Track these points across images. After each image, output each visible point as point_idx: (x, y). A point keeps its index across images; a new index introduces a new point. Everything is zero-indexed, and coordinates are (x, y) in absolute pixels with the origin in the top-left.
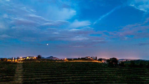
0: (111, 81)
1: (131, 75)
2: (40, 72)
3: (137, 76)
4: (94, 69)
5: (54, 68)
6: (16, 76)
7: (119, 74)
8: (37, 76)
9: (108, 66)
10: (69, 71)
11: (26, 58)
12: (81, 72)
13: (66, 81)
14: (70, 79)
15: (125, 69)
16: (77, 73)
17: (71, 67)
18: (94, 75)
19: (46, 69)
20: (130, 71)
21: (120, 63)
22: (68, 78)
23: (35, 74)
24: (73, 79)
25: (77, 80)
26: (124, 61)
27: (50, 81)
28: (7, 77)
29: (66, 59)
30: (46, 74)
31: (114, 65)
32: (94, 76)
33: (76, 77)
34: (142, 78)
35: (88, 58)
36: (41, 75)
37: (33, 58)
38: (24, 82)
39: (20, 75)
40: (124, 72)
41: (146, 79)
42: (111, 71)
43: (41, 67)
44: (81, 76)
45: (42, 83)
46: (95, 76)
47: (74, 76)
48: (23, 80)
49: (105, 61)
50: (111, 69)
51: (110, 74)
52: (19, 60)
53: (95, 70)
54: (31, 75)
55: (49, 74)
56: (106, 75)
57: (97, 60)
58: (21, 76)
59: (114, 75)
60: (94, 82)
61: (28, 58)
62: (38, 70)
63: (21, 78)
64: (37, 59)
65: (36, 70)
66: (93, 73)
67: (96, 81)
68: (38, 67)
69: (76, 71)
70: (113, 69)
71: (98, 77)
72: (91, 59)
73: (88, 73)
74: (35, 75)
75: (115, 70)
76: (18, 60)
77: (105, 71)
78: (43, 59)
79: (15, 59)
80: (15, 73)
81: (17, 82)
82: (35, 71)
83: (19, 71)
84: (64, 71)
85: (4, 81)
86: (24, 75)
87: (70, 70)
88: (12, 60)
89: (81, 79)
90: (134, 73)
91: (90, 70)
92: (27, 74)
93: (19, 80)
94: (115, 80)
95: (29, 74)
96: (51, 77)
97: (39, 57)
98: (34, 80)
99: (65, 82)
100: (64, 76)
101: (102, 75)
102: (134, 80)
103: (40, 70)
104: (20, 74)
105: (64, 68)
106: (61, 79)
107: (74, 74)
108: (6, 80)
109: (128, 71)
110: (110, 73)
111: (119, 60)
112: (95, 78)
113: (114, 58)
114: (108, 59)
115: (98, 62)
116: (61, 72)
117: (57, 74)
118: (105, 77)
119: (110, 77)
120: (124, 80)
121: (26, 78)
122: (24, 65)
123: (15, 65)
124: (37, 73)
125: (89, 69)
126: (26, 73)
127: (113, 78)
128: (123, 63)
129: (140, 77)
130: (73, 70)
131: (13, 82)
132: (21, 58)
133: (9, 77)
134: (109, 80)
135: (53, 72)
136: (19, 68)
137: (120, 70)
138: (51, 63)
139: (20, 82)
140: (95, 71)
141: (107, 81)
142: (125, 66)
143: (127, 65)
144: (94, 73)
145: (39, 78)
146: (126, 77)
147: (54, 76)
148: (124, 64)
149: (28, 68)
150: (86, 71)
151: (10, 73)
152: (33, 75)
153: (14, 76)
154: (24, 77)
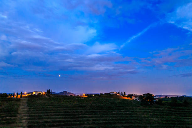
0: (145, 125)
1: (173, 117)
2: (50, 112)
3: (181, 118)
4: (122, 108)
5: (69, 107)
6: (19, 117)
7: (156, 115)
8: (46, 117)
9: (141, 105)
10: (88, 110)
11: (32, 93)
12: (104, 112)
13: (84, 124)
14: (90, 121)
15: (164, 109)
16: (98, 113)
17: (91, 105)
18: (122, 117)
19: (58, 107)
20: (170, 112)
21: (158, 100)
22: (87, 120)
23: (43, 114)
24: (93, 122)
26: (162, 98)
27: (63, 123)
28: (8, 118)
29: (84, 95)
30: (58, 115)
31: (149, 103)
33: (98, 118)
34: (187, 120)
35: (114, 93)
37: (41, 93)
38: (29, 125)
39: (24, 116)
40: (162, 112)
42: (145, 112)
43: (52, 105)
44: (105, 118)
45: (53, 126)
46: (124, 118)
47: (95, 117)
48: (29, 122)
49: (136, 98)
50: (145, 108)
51: (143, 116)
52: (23, 95)
53: (123, 110)
54: (39, 116)
55: (61, 115)
56: (138, 117)
57: (126, 96)
59: (149, 116)
60: (122, 126)
61: (34, 93)
62: (48, 109)
63: (26, 119)
64: (46, 94)
65: (45, 109)
66: (121, 114)
67: (125, 125)
68: (48, 106)
70: (148, 108)
71: (127, 120)
72: (117, 95)
73: (114, 114)
75: (151, 110)
76: (21, 96)
77: (137, 112)
78: (54, 95)
79: (17, 95)
80: (18, 113)
81: (21, 124)
82: (43, 110)
83: (23, 111)
84: (82, 110)
85: (4, 124)
86: (29, 116)
87: (90, 109)
88: (14, 97)
89: (104, 122)
90: (176, 115)
91: (116, 109)
92: (34, 114)
93: (23, 122)
94: (150, 124)
95: (36, 114)
96: (65, 118)
97: (49, 92)
98: (42, 122)
99: (84, 126)
100: (82, 117)
101: (133, 117)
102: (176, 123)
103: (51, 109)
104: (25, 114)
105: (82, 106)
106: (79, 121)
107: (95, 114)
108: (6, 122)
109: (168, 112)
110: (143, 114)
111: (155, 96)
112: (123, 120)
113: (149, 94)
114: (141, 95)
115: (126, 98)
116: (78, 112)
118: (137, 119)
119: (144, 119)
120: (163, 123)
121: (32, 120)
122: (29, 103)
123: (17, 103)
124: (47, 113)
125: (114, 108)
126: (31, 113)
127: (147, 120)
128: (160, 100)
129: (185, 120)
130: (95, 109)
131: (16, 125)
132: (25, 93)
133: (10, 118)
134: (142, 124)
135: (68, 112)
136: (23, 106)
137: (157, 110)
138: (65, 101)
139: (25, 125)
140: (124, 112)
141: (140, 125)
142: (163, 105)
143: (166, 102)
144: (122, 114)
145: (49, 120)
146: (165, 119)
147: (68, 118)
148: (162, 102)
149: (35, 106)
150: (111, 111)
151: (11, 112)
152: (41, 116)
153: (16, 117)
154: (29, 118)
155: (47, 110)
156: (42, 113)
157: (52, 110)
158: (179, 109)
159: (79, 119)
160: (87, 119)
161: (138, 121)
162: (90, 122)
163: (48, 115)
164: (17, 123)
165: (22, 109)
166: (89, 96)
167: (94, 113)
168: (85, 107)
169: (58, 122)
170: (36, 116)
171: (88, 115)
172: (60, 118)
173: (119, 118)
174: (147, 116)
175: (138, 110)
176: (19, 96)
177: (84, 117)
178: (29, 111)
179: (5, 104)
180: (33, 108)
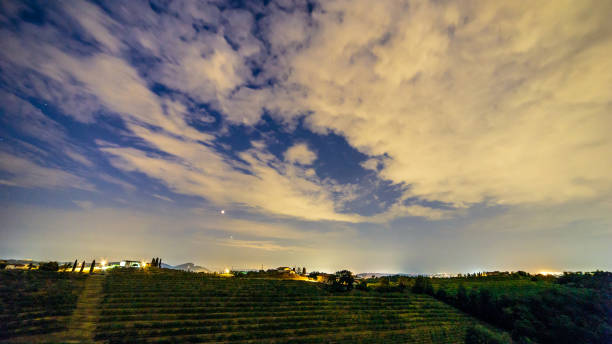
0: (336, 328)
1: (381, 311)
2: (151, 306)
3: (393, 313)
4: (298, 298)
5: (193, 296)
6: (76, 314)
7: (356, 309)
8: (140, 315)
9: (332, 291)
10: (232, 303)
11: (119, 263)
12: (264, 306)
13: (220, 331)
14: (234, 324)
15: (368, 298)
16: (252, 308)
17: (240, 292)
18: (296, 314)
19: (170, 296)
21: (360, 282)
22: (228, 323)
23: (136, 309)
24: (240, 326)
25: (249, 329)
26: (367, 279)
27: (176, 329)
28: (47, 318)
29: (228, 271)
30: (168, 312)
31: (346, 288)
32: (296, 317)
33: (251, 319)
34: (402, 315)
35: (286, 270)
36: (152, 312)
37: (137, 265)
38: (99, 333)
39: (91, 313)
40: (366, 304)
41: (411, 319)
42: (337, 304)
43: (156, 291)
44: (263, 318)
46: (299, 317)
47: (245, 316)
48: (99, 327)
49: (324, 280)
50: (337, 297)
51: (334, 312)
52: (96, 268)
54: (125, 313)
55: (176, 312)
56: (324, 313)
57: (307, 276)
58: (91, 317)
59: (345, 311)
60: (296, 333)
61: (123, 264)
62: (146, 298)
63: (94, 321)
64: (149, 268)
65: (141, 298)
66: (293, 309)
67: (300, 330)
69: (253, 303)
70: (343, 297)
71: (307, 319)
72: (291, 273)
73: (282, 310)
74: (137, 313)
75: (348, 300)
76: (92, 269)
77: (323, 304)
78: (165, 269)
79: (83, 267)
80: (75, 307)
81: (77, 333)
82: (137, 301)
83: (90, 302)
84: (220, 303)
85: (33, 333)
86: (103, 313)
87: (235, 300)
88: (73, 270)
89: (262, 325)
91: (286, 300)
92: (114, 310)
93: (83, 327)
94: (345, 325)
95: (119, 310)
96: (181, 318)
97: (155, 263)
100: (218, 317)
101: (316, 314)
103: (153, 299)
104: (92, 310)
105: (220, 294)
106: (210, 324)
107: (246, 311)
108: (39, 327)
109: (375, 303)
110: (334, 309)
111: (356, 276)
112: (298, 320)
113: (345, 271)
114: (332, 273)
115: (307, 279)
116: (212, 305)
117: (200, 311)
118: (323, 319)
119: (334, 317)
120: (365, 323)
121: (108, 323)
122: (106, 285)
123: (80, 284)
124: (142, 306)
125: (284, 298)
126: (109, 307)
127: (340, 319)
128: (364, 282)
130: (245, 300)
131: (64, 334)
132: (104, 263)
133: (55, 318)
134: (330, 326)
135: (190, 306)
136: (91, 292)
137: (357, 300)
139: (87, 334)
140: (302, 304)
141: (326, 328)
142: (368, 290)
143: (373, 286)
144: (298, 309)
145: (146, 323)
146: (369, 316)
147: (189, 317)
148: (366, 285)
149: (119, 292)
150: (276, 303)
151: (60, 305)
152: (131, 313)
153: (70, 317)
154: (101, 317)
155: (144, 301)
156: (133, 307)
157: (156, 301)
158: (392, 297)
159: (212, 320)
160: (226, 320)
161: (323, 322)
163: (145, 313)
164: (67, 330)
165: (88, 297)
166: (238, 275)
167: (243, 308)
168: (225, 295)
169: (165, 326)
170: (119, 313)
171: (231, 311)
172: (172, 318)
173: (290, 317)
174: (341, 312)
175: (326, 301)
176: (87, 270)
177: (222, 317)
179: (48, 285)
180: (115, 297)
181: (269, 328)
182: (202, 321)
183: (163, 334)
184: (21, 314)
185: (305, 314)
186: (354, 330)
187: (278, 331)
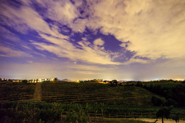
0: (112, 97)
1: (126, 92)
3: (130, 92)
4: (100, 88)
5: (68, 88)
6: (35, 94)
7: (118, 91)
9: (111, 86)
12: (90, 91)
13: (77, 98)
16: (86, 92)
17: (82, 87)
18: (100, 93)
19: (61, 89)
20: (125, 89)
24: (83, 97)
25: (86, 97)
27: (64, 98)
28: (27, 95)
29: (78, 81)
30: (61, 93)
31: (115, 85)
33: (86, 95)
34: (133, 93)
35: (96, 80)
36: (57, 93)
37: (50, 80)
38: (42, 99)
39: (39, 94)
40: (121, 90)
41: (135, 94)
43: (57, 87)
44: (90, 94)
47: (84, 94)
48: (42, 98)
49: (108, 83)
52: (38, 81)
53: (101, 90)
54: (49, 94)
55: (64, 93)
58: (39, 95)
59: (115, 92)
60: (100, 98)
61: (46, 80)
63: (40, 96)
64: (54, 81)
68: (55, 88)
69: (86, 90)
70: (114, 88)
72: (98, 81)
73: (96, 92)
74: (52, 94)
75: (116, 89)
78: (59, 81)
79: (34, 81)
80: (34, 92)
81: (37, 99)
82: (52, 90)
83: (38, 91)
84: (77, 90)
85: (25, 99)
86: (42, 94)
87: (81, 89)
88: (32, 82)
91: (97, 89)
92: (45, 93)
94: (115, 96)
96: (65, 95)
97: (56, 79)
98: (51, 98)
100: (76, 94)
101: (106, 93)
103: (56, 90)
105: (76, 88)
106: (74, 96)
110: (111, 91)
111: (118, 82)
112: (100, 95)
113: (115, 80)
114: (111, 81)
115: (103, 83)
116: (74, 91)
117: (71, 93)
118: (108, 94)
119: (112, 94)
120: (121, 95)
121: (44, 97)
122: (42, 86)
123: (34, 86)
124: (54, 92)
128: (121, 83)
130: (84, 89)
131: (33, 99)
132: (40, 80)
133: (29, 95)
135: (67, 91)
137: (119, 89)
138: (66, 85)
139: (39, 100)
141: (109, 97)
142: (122, 85)
145: (56, 96)
146: (122, 93)
147: (68, 95)
150: (93, 90)
151: (30, 92)
152: (51, 94)
153: (33, 95)
155: (54, 90)
156: (51, 92)
158: (129, 87)
160: (79, 95)
161: (109, 95)
162: (81, 97)
163: (55, 93)
165: (38, 89)
166: (81, 82)
167: (83, 92)
169: (61, 97)
170: (47, 94)
171: (80, 93)
172: (62, 95)
173: (98, 94)
175: (109, 89)
176: (36, 82)
177: (78, 94)
178: (42, 91)
179: (25, 86)
180: (45, 89)
181: (92, 97)
182: (72, 95)
183: (60, 99)
184: (20, 94)
185: (103, 93)
186: (118, 97)
187: (94, 98)
